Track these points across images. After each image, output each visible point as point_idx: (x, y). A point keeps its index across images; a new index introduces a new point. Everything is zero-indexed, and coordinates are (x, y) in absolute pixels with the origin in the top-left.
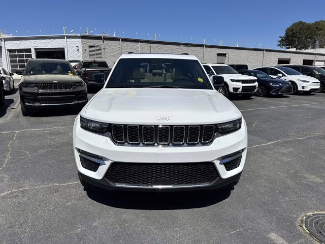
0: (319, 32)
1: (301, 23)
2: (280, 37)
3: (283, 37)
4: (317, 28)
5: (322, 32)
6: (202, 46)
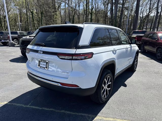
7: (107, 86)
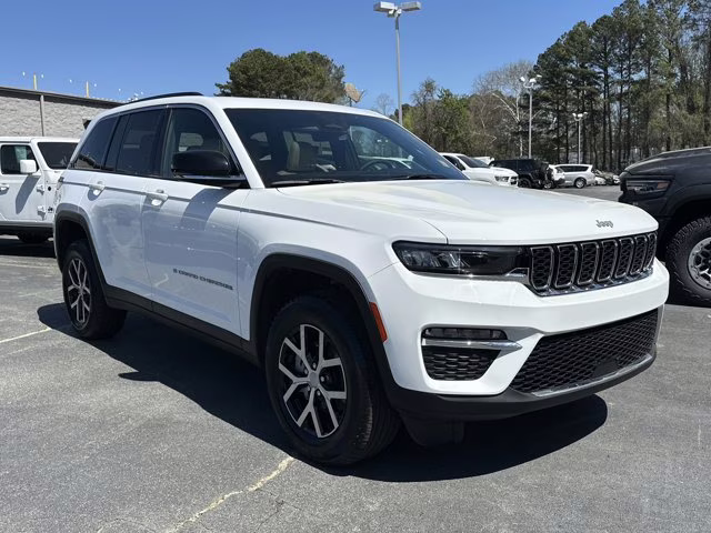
0: (304, 80)
1: (260, 53)
2: (217, 85)
3: (225, 87)
4: (297, 69)
5: (309, 79)
6: (35, 96)
7: (81, 293)
